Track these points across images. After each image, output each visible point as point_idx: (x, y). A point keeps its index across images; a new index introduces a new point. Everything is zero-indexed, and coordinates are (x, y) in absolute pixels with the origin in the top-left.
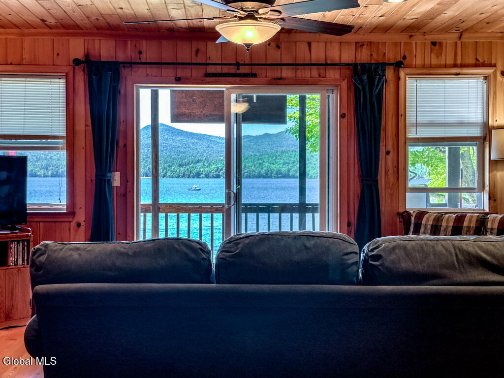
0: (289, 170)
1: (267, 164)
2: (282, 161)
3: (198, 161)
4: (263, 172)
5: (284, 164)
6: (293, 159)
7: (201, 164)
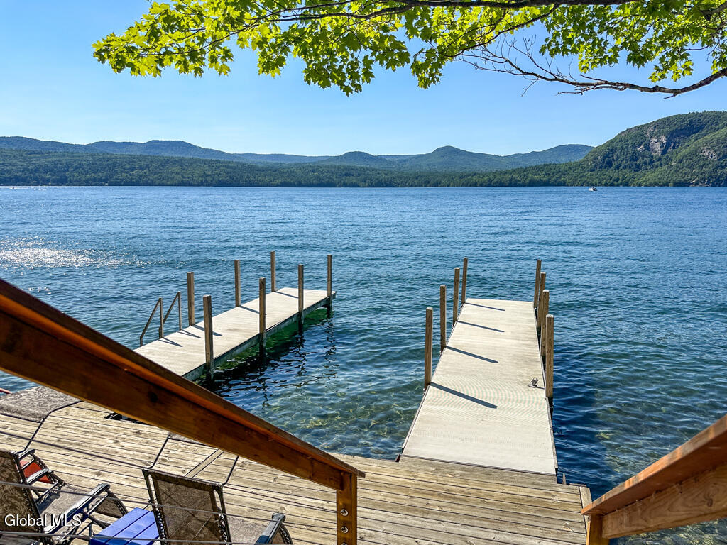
0: (549, 179)
1: (530, 175)
2: (544, 173)
3: (475, 174)
4: (527, 181)
5: (546, 174)
6: (552, 171)
7: (477, 176)
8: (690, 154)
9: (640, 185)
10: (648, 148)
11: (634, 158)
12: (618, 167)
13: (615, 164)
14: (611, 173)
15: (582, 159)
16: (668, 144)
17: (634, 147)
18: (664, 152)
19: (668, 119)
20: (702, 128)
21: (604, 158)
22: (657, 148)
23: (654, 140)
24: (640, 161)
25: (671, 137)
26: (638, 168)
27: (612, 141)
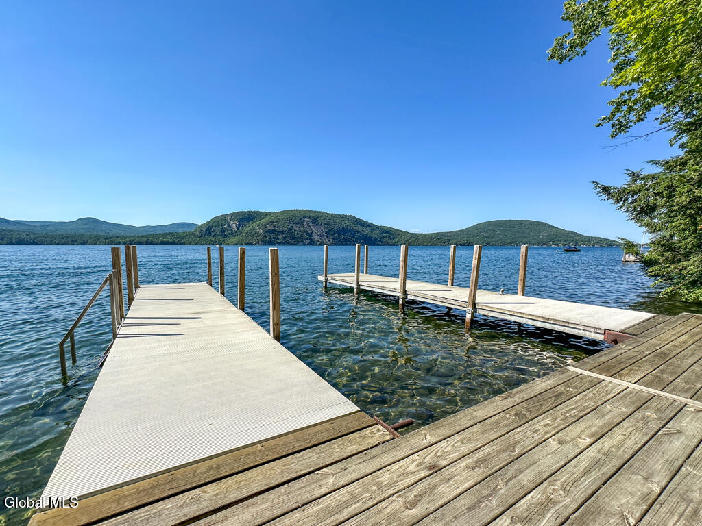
8: (251, 230)
9: (228, 245)
10: (229, 226)
11: (223, 231)
12: (215, 236)
13: (213, 234)
14: (211, 238)
15: (193, 230)
16: (239, 225)
17: (222, 225)
18: (238, 229)
19: (238, 212)
20: (254, 218)
21: (206, 231)
22: (235, 228)
23: (232, 222)
24: (226, 232)
25: (241, 221)
26: (226, 236)
27: (209, 222)
